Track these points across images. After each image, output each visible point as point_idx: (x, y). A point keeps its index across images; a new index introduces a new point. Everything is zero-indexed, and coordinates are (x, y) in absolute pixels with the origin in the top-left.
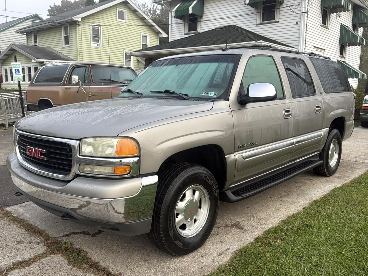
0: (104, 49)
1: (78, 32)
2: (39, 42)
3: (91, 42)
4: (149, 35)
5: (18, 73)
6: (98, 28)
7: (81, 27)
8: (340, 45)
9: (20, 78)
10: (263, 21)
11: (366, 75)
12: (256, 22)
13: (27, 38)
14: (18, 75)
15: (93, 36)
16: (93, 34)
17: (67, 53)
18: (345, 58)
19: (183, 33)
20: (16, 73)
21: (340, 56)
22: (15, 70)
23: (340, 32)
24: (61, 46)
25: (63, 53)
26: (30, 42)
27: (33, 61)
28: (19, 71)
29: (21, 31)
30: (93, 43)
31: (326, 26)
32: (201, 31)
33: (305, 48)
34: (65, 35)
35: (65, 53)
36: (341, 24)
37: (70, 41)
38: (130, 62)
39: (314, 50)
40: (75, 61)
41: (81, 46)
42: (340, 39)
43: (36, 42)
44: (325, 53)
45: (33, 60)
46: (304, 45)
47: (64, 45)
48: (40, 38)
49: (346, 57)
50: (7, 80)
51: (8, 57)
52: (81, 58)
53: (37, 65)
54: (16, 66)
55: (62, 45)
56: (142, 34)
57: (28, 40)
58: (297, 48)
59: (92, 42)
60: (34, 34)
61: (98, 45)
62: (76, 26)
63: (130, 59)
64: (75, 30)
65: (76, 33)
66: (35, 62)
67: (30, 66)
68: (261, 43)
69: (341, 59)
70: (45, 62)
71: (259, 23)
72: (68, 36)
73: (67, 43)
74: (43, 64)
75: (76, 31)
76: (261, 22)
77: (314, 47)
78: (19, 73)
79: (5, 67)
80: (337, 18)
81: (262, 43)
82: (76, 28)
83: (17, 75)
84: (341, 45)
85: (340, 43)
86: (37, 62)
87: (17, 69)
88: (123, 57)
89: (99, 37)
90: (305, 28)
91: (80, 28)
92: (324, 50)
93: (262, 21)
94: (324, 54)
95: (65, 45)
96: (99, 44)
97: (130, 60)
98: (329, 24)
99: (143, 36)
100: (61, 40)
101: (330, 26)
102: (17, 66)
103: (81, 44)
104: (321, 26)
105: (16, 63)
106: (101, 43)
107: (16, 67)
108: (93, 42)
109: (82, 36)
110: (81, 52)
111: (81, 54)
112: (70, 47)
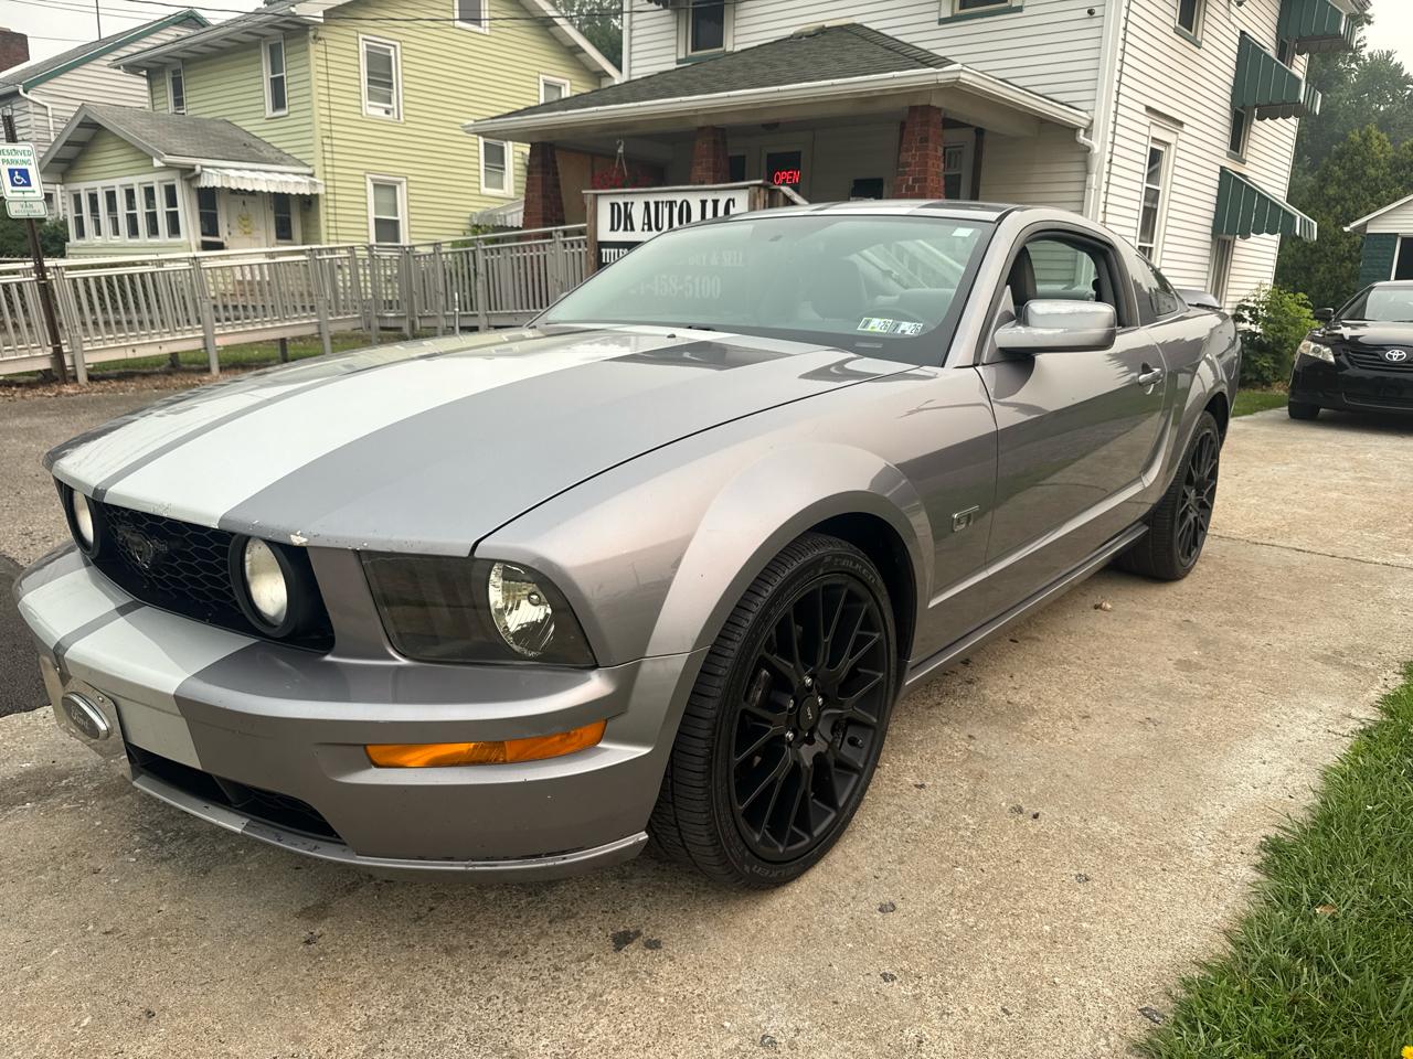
0: (408, 125)
1: (313, 62)
2: (189, 100)
3: (360, 101)
4: (568, 82)
5: (23, 185)
6: (388, 51)
7: (326, 46)
8: (1231, 113)
9: (34, 204)
10: (962, 7)
11: (1315, 223)
12: (939, 11)
13: (151, 86)
14: (23, 192)
15: (369, 80)
16: (369, 73)
17: (282, 138)
18: (1244, 162)
19: (674, 58)
20: (14, 184)
21: (1229, 155)
22: (11, 172)
23: (1237, 64)
24: (262, 114)
25: (267, 140)
26: (159, 101)
27: (157, 163)
28: (27, 178)
29: (126, 61)
30: (370, 106)
31: (1192, 34)
32: (738, 48)
33: (1117, 108)
34: (273, 73)
35: (275, 139)
36: (1243, 33)
37: (291, 95)
38: (502, 174)
39: (1147, 121)
40: (309, 166)
41: (326, 112)
42: (1234, 88)
43: (179, 102)
44: (1182, 136)
45: (155, 160)
46: (1114, 98)
47: (269, 113)
48: (194, 86)
49: (1249, 158)
50: (81, 233)
51: (81, 153)
52: (328, 155)
53: (173, 180)
54: (16, 157)
55: (264, 110)
56: (541, 76)
57: (155, 96)
58: (1086, 111)
59: (365, 102)
60: (174, 72)
61: (387, 112)
62: (306, 41)
63: (503, 163)
64: (303, 54)
65: (308, 65)
66: (162, 165)
67: (152, 182)
68: (955, 75)
69: (1231, 165)
70: (198, 169)
71: (949, 15)
72: (282, 77)
73: (279, 102)
74: (192, 174)
75: (307, 57)
76: (957, 11)
77: (1148, 109)
78: (29, 184)
79: (74, 186)
80: (1229, 10)
81: (962, 75)
82: (307, 50)
83: (21, 194)
84: (1237, 112)
85: (1232, 104)
86: (169, 167)
87: (19, 170)
88: (478, 158)
89: (390, 85)
90: (1122, 33)
91: (323, 49)
92: (1181, 124)
93: (960, 9)
94: (1178, 139)
95: (274, 111)
96: (393, 109)
97: (503, 169)
98: (1203, 29)
99: (547, 85)
100: (260, 94)
101: (1206, 35)
102: (19, 157)
103: (326, 105)
104: (1176, 31)
105: (11, 146)
106: (398, 106)
107: (12, 161)
108: (370, 99)
109: (331, 78)
110: (329, 134)
111: (329, 141)
112: (292, 116)
